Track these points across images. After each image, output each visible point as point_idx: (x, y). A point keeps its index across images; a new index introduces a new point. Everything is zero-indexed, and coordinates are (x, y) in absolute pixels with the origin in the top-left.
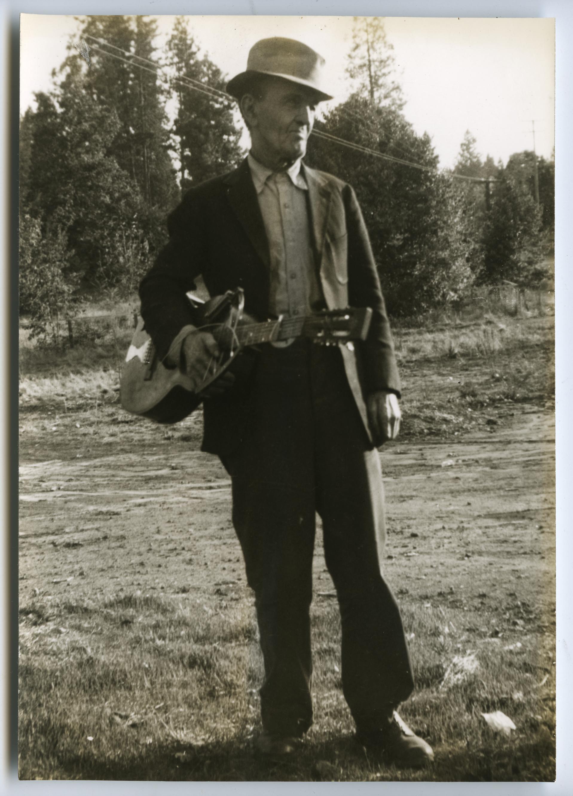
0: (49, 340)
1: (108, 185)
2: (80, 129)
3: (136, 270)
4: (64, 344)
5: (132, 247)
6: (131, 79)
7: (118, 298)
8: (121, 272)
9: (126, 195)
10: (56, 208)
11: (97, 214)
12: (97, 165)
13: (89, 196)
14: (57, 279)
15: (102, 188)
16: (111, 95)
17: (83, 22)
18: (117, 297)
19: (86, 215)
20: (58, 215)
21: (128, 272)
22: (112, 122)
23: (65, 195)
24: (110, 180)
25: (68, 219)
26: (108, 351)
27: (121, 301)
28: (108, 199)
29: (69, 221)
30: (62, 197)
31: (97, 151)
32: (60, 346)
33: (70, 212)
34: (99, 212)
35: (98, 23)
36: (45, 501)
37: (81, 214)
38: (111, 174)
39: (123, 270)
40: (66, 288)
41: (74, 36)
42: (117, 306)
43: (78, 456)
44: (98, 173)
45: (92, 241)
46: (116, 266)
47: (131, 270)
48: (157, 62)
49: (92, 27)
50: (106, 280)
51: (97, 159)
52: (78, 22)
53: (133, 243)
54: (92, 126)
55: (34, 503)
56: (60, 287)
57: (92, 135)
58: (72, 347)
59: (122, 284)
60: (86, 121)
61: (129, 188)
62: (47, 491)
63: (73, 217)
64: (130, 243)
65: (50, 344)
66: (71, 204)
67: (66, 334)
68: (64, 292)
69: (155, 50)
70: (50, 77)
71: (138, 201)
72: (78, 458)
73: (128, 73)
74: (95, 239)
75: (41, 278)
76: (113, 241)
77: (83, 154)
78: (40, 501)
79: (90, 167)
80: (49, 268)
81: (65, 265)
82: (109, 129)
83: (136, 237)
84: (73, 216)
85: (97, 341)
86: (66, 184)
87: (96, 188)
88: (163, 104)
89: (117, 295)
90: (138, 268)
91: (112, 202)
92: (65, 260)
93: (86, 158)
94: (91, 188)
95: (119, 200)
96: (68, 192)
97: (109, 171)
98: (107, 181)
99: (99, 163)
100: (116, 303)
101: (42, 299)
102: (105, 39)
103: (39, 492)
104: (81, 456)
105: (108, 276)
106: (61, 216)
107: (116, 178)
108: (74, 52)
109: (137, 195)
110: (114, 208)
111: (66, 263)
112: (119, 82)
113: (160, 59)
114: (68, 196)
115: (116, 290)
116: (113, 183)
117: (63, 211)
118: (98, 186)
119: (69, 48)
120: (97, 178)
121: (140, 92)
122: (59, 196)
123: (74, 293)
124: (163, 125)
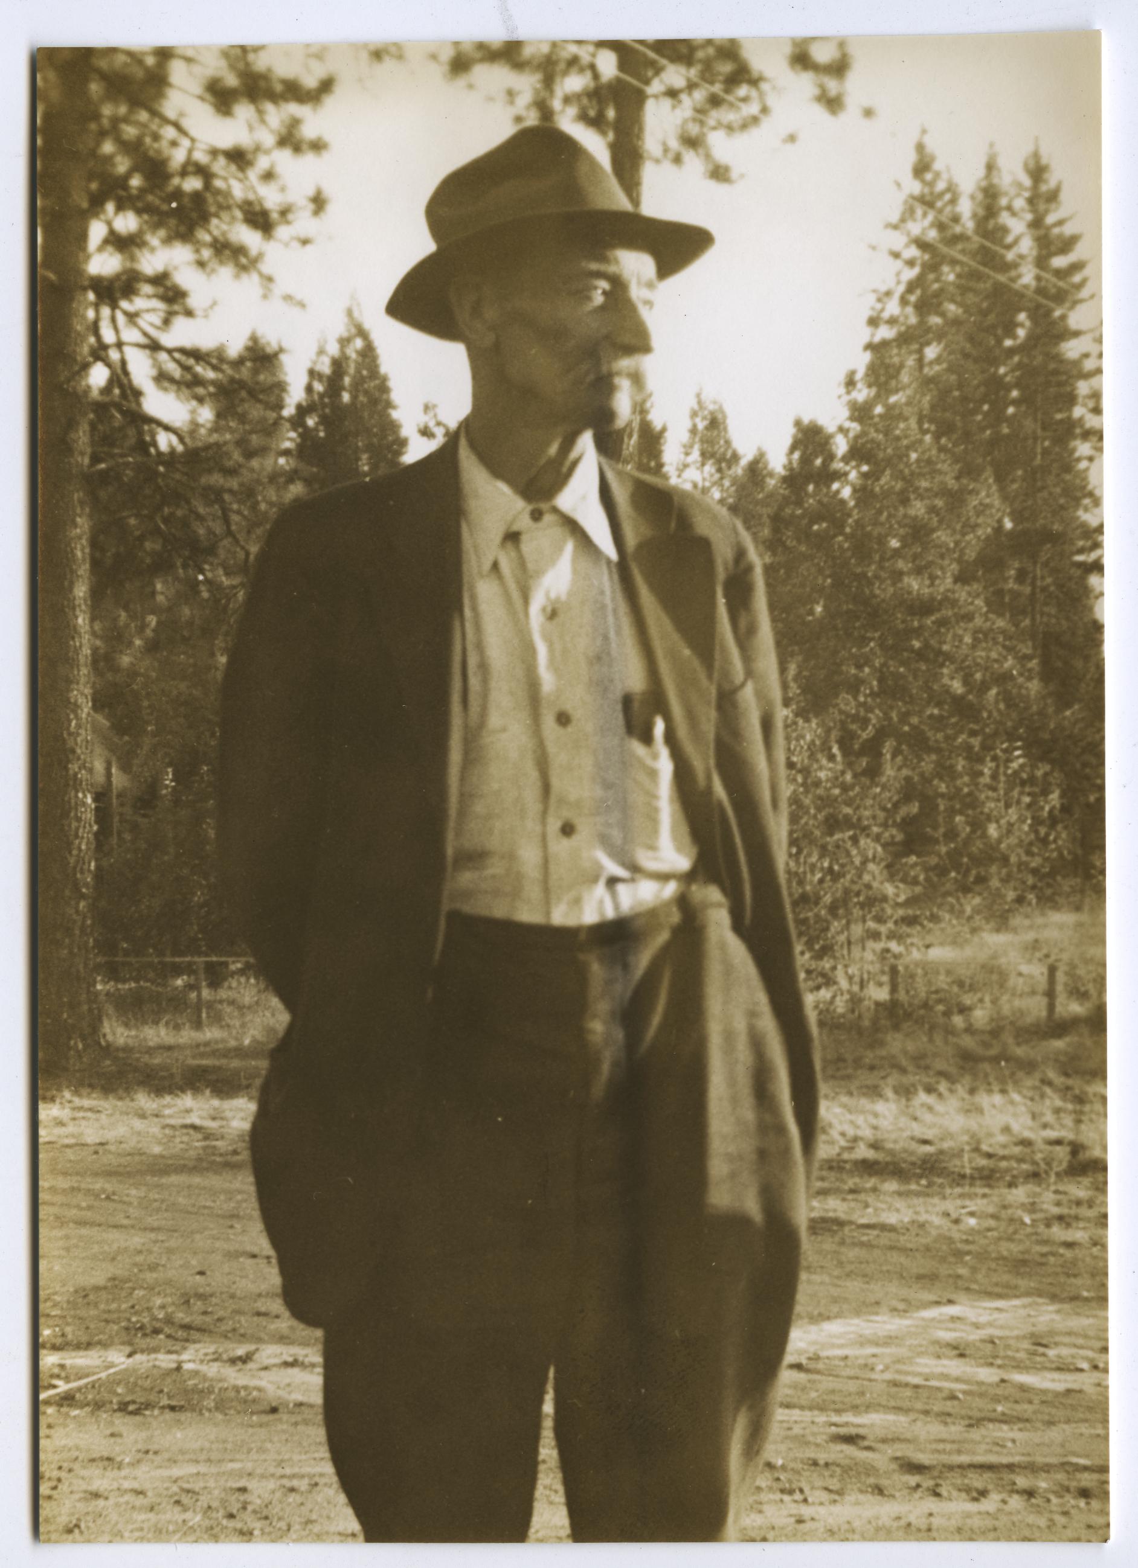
0: (841, 1006)
1: (964, 650)
2: (905, 516)
3: (1024, 858)
4: (875, 1021)
5: (1018, 802)
6: (1015, 402)
7: (978, 920)
8: (992, 860)
9: (1004, 678)
10: (837, 695)
11: (931, 716)
12: (940, 603)
13: (915, 673)
14: (871, 866)
15: (949, 657)
16: (967, 436)
17: (911, 263)
18: (977, 918)
19: (904, 717)
20: (841, 712)
21: (1005, 860)
22: (981, 504)
23: (859, 667)
24: (968, 639)
25: (865, 722)
26: (986, 1045)
27: (988, 927)
28: (957, 686)
29: (864, 730)
30: (853, 671)
31: (942, 568)
32: (866, 1023)
33: (870, 710)
34: (936, 711)
35: (946, 269)
36: (1080, 1391)
37: (894, 715)
38: (971, 625)
39: (992, 855)
40: (889, 889)
41: (888, 294)
42: (976, 939)
43: (1085, 1294)
44: (943, 623)
45: (916, 779)
46: (979, 844)
47: (1013, 859)
48: (1077, 363)
49: (931, 276)
50: (953, 874)
51: (942, 589)
52: (899, 264)
53: (1022, 793)
54: (932, 509)
55: (1057, 1394)
56: (875, 885)
57: (933, 530)
58: (896, 1027)
59: (988, 887)
60: (921, 497)
61: (1009, 663)
62: (1069, 1370)
63: (874, 721)
64: (1015, 793)
65: (843, 1016)
66: (871, 688)
67: (882, 994)
68: (884, 899)
69: (1077, 334)
70: (842, 390)
71: (1033, 693)
72: (1087, 1300)
73: (1008, 388)
74: (922, 775)
75: (834, 859)
76: (977, 785)
77: (909, 574)
78: (1069, 1391)
79: (925, 607)
80: (855, 840)
81: (893, 837)
82: (973, 520)
83: (1032, 780)
84: (875, 718)
85: (958, 1021)
86: (863, 641)
87: (934, 657)
88: (1083, 465)
89: (978, 912)
90: (1029, 853)
91: (969, 692)
92: (895, 823)
93: (914, 584)
94: (920, 655)
95: (984, 687)
96: (867, 662)
97: (969, 617)
98: (961, 641)
99: (946, 599)
100: (974, 931)
101: (833, 909)
102: (959, 304)
103: (1051, 1369)
104: (1092, 1294)
105: (957, 867)
106: (848, 715)
107: (982, 636)
108: (885, 333)
109: (1030, 679)
110: (971, 705)
111: (894, 831)
112: (986, 407)
113: (1086, 356)
114: (867, 670)
115: (977, 900)
116: (974, 647)
117: (853, 703)
118: (940, 652)
119: (873, 322)
120: (938, 632)
121: (1034, 432)
122: (844, 668)
123: (909, 903)
124: (1080, 513)
